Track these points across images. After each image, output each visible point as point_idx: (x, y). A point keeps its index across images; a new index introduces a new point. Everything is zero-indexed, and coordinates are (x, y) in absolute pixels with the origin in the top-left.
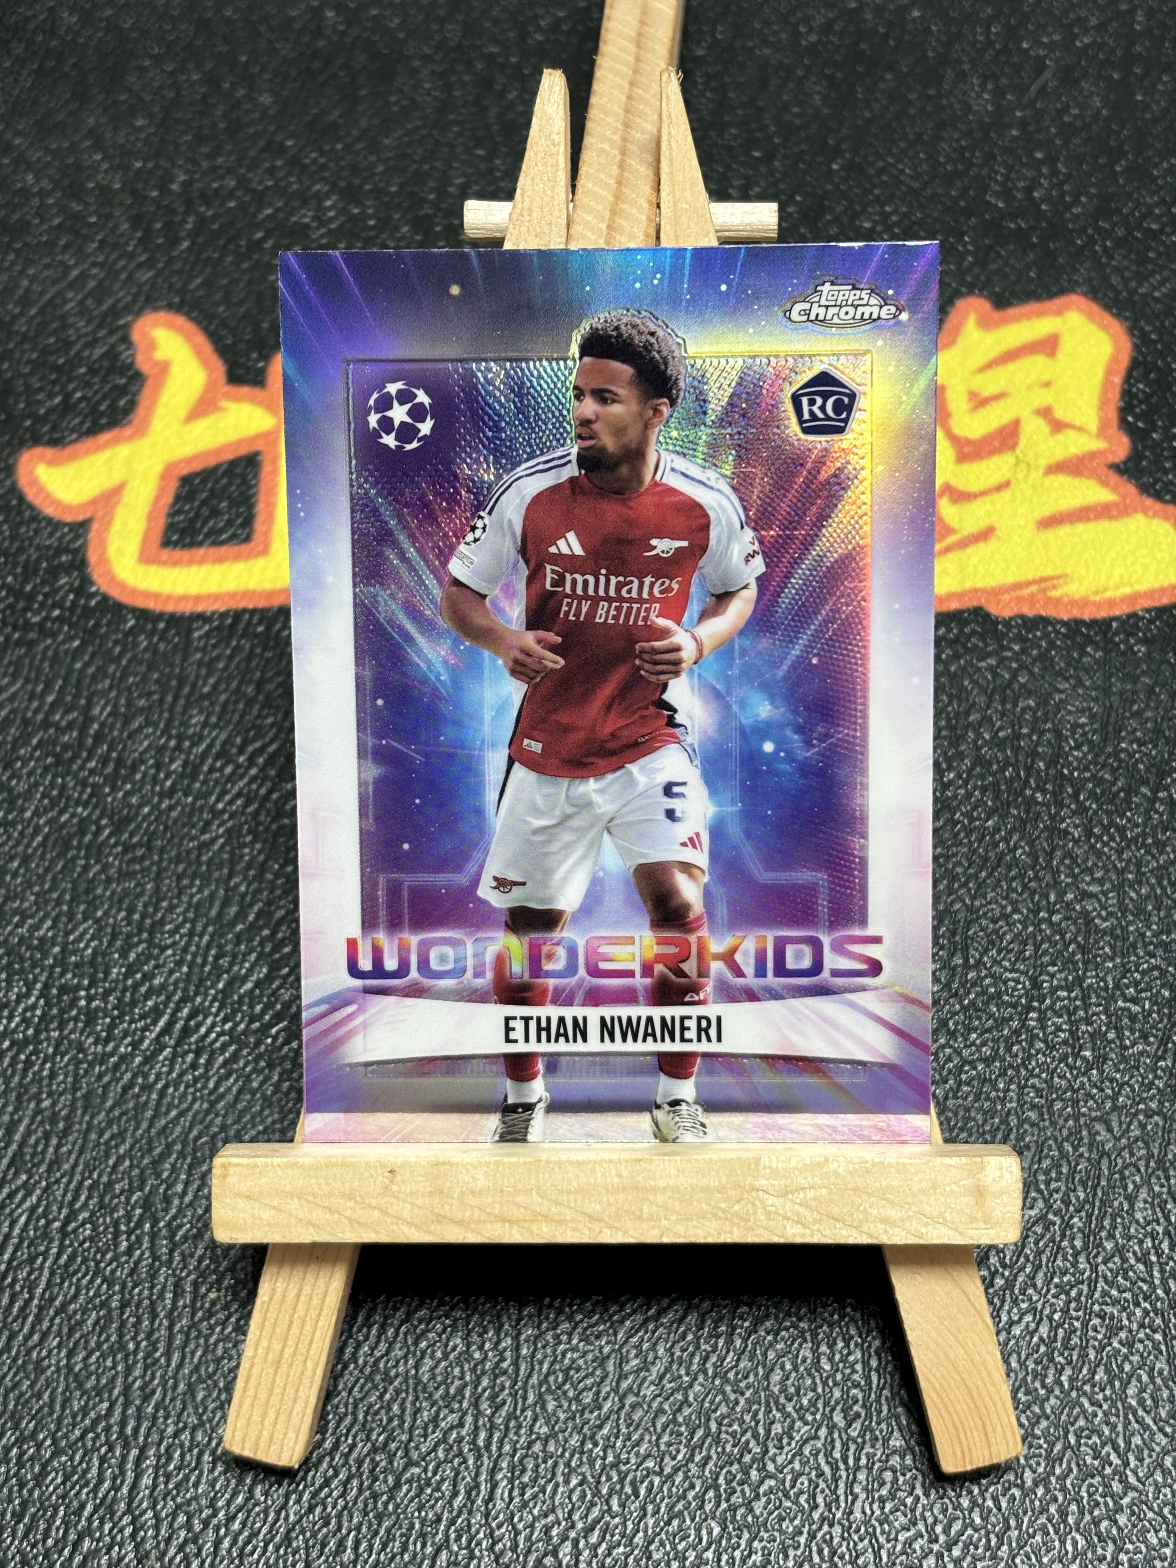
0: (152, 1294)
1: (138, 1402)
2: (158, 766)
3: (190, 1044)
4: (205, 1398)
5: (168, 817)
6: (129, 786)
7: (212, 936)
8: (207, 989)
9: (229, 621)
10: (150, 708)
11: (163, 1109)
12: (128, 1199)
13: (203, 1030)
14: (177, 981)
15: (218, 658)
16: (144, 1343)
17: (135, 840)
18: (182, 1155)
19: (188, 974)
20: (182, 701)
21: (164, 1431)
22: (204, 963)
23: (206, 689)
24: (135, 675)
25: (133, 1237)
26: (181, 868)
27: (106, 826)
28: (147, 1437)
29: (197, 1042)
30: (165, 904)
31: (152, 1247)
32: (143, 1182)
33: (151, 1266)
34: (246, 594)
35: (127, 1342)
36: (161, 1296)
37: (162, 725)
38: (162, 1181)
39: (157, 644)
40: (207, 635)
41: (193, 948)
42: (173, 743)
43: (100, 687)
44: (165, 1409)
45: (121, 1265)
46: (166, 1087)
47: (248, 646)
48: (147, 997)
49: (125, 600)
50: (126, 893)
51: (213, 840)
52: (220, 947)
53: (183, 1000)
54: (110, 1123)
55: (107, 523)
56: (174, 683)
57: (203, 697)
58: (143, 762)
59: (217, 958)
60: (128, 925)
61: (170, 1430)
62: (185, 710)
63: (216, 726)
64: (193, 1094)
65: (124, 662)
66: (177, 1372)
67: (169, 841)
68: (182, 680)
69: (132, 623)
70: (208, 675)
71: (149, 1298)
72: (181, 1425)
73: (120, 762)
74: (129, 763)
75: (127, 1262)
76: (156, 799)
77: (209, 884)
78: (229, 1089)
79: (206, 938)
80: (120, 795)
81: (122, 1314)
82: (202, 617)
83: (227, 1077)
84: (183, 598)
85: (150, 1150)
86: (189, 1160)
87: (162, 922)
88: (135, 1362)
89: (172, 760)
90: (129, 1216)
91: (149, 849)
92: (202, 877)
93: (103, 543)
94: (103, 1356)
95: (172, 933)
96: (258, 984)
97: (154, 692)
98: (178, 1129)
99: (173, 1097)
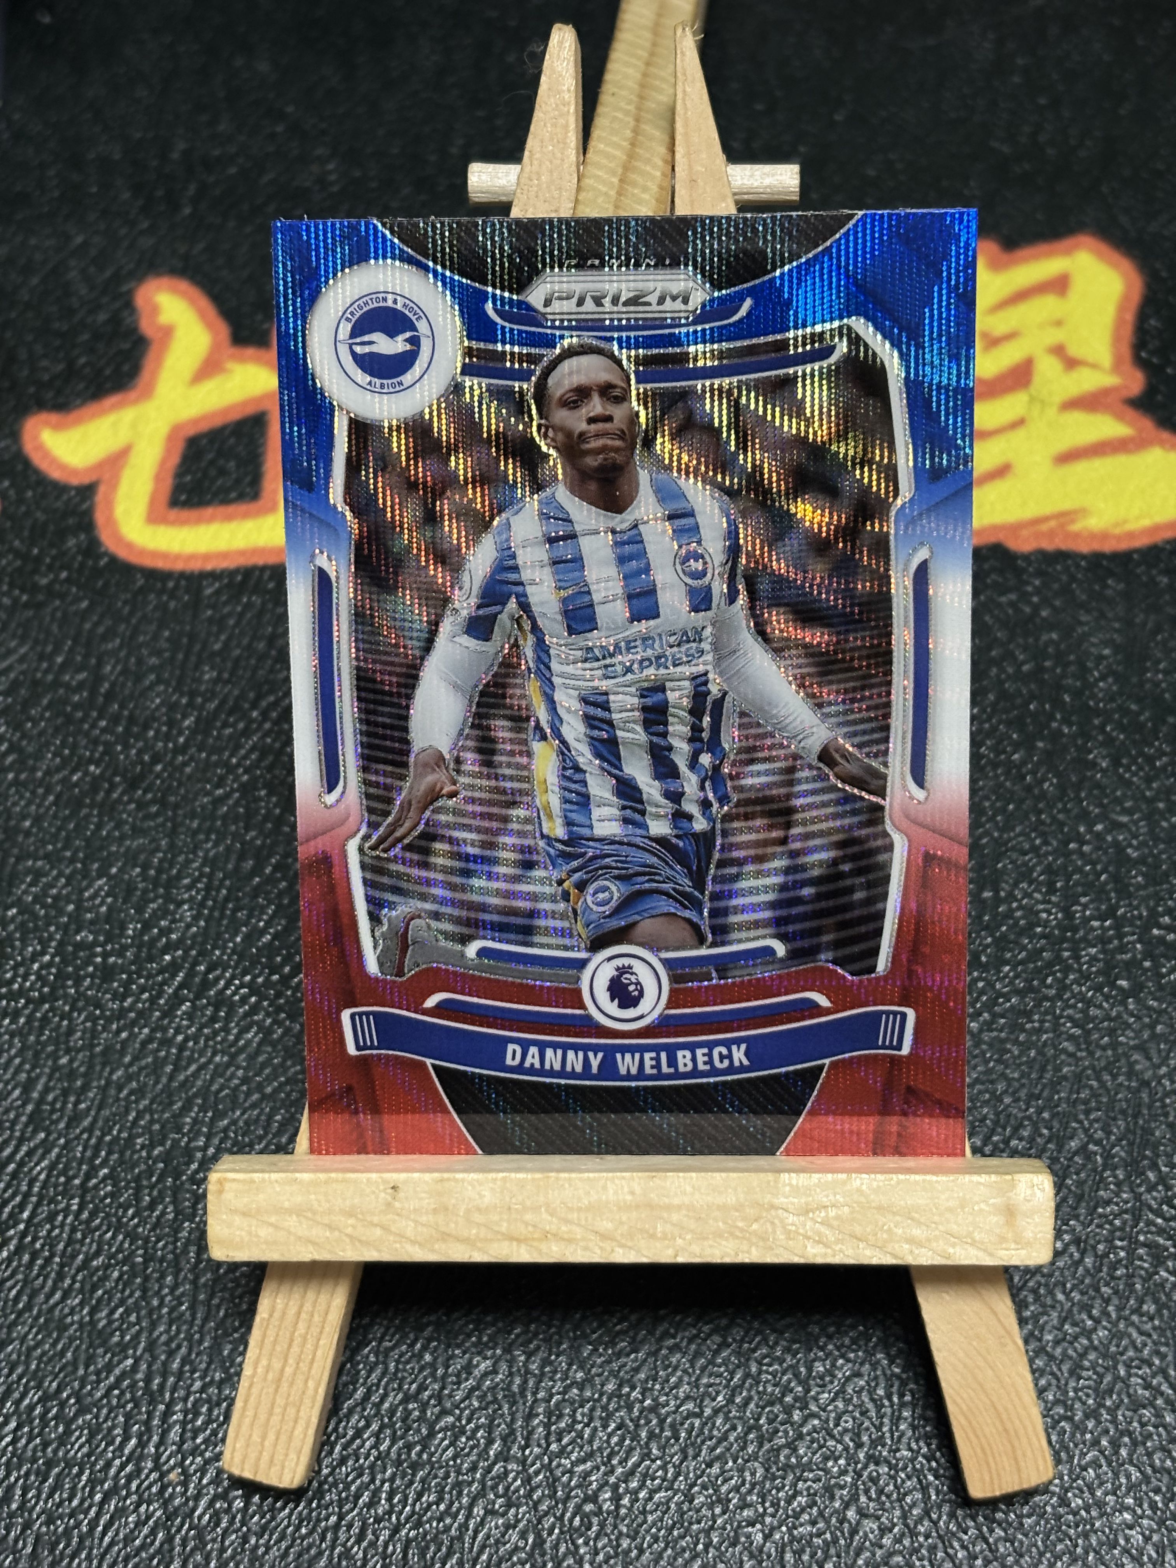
0: (176, 1248)
1: (163, 1357)
2: (171, 723)
3: (208, 998)
4: (232, 1351)
5: (182, 772)
6: (140, 744)
7: (229, 890)
8: (226, 942)
9: (239, 578)
10: (162, 666)
11: (184, 1063)
12: (149, 1153)
13: (222, 982)
14: (194, 936)
15: (229, 615)
16: (169, 1298)
17: (149, 796)
18: (203, 1109)
19: (206, 928)
20: (193, 659)
21: (192, 1385)
22: (222, 916)
23: (217, 647)
24: (145, 633)
25: (155, 1193)
26: (195, 824)
27: (120, 784)
28: (174, 1390)
29: (217, 994)
30: (181, 858)
31: (174, 1202)
32: (165, 1138)
33: (175, 1219)
34: (255, 551)
35: (153, 1297)
36: (185, 1251)
37: (174, 683)
38: (184, 1135)
39: (167, 602)
40: (217, 592)
41: (210, 903)
42: (184, 701)
43: (110, 646)
44: (191, 1363)
45: (143, 1222)
46: (186, 1040)
47: (259, 601)
48: (165, 950)
49: (134, 559)
50: (141, 850)
51: (227, 796)
52: (238, 899)
53: (202, 953)
54: (129, 1078)
55: (114, 484)
56: (185, 640)
57: (214, 654)
58: (154, 719)
59: (234, 911)
60: (143, 881)
61: (198, 1384)
62: (197, 667)
63: (228, 681)
64: (214, 1047)
65: (134, 621)
66: (202, 1327)
67: (184, 798)
68: (192, 637)
69: (141, 582)
70: (220, 632)
71: (173, 1252)
72: (208, 1379)
73: (132, 720)
74: (141, 720)
75: (150, 1216)
76: (169, 756)
77: (225, 838)
78: (249, 1042)
79: (224, 892)
80: (134, 751)
81: (146, 1268)
82: (213, 575)
83: (247, 1030)
84: (192, 557)
85: (172, 1103)
86: (210, 1114)
87: (179, 877)
88: (160, 1317)
89: (185, 716)
90: (150, 1172)
91: (163, 803)
92: (218, 832)
93: (110, 505)
94: (127, 1312)
95: (189, 888)
96: (275, 937)
97: (166, 650)
98: (199, 1083)
99: (193, 1051)
